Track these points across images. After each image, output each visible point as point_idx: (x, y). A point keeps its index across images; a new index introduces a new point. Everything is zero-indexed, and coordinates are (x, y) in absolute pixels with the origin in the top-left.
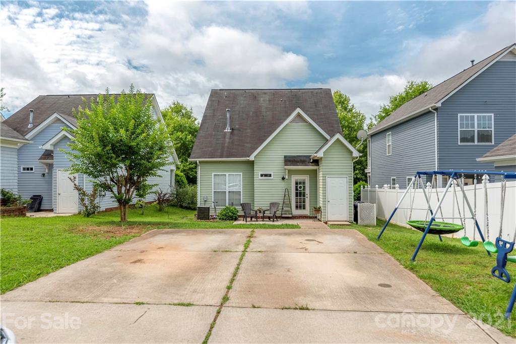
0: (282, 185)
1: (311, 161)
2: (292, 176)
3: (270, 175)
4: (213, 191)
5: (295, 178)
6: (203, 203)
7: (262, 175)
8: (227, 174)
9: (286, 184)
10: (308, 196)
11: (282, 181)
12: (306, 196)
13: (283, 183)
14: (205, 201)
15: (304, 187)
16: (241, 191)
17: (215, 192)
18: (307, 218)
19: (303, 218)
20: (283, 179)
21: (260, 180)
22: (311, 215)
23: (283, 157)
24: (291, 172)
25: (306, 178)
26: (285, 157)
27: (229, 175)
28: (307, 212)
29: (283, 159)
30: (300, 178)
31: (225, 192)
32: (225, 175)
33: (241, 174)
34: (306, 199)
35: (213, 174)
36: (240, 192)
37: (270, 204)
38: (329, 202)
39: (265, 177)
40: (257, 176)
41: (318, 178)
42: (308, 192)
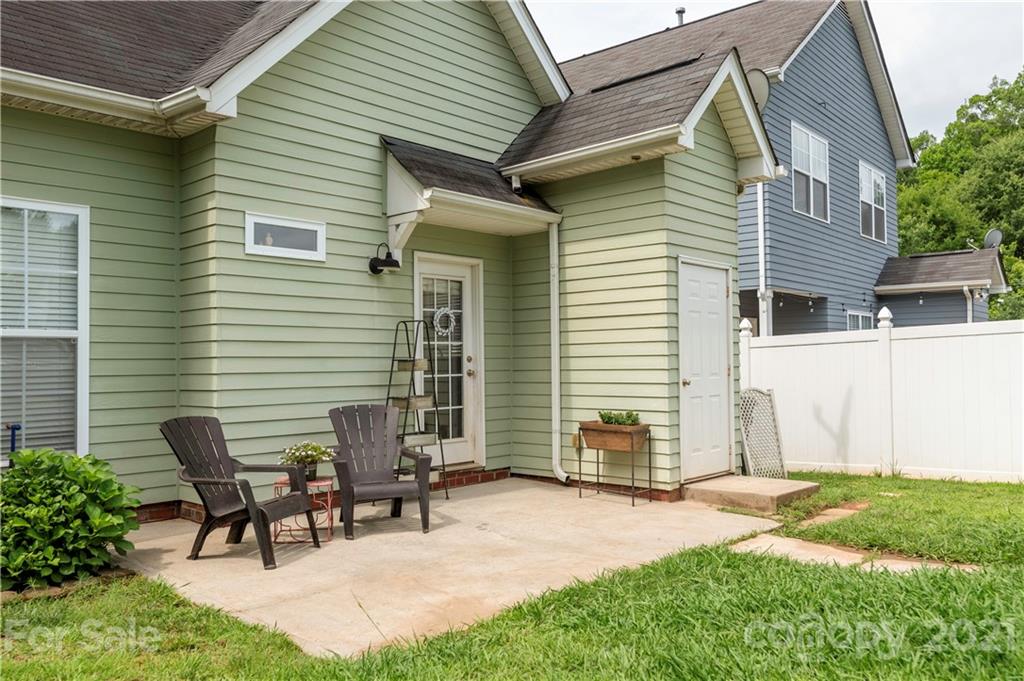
0: (370, 307)
1: (516, 184)
2: (419, 254)
3: (309, 239)
5: (426, 269)
7: (262, 233)
9: (387, 296)
10: (480, 366)
11: (366, 279)
12: (466, 366)
13: (374, 294)
15: (459, 319)
16: (83, 335)
20: (377, 266)
21: (253, 259)
23: (375, 141)
25: (468, 272)
26: (385, 142)
28: (468, 447)
29: (376, 153)
30: (442, 271)
33: (84, 211)
34: (467, 382)
36: (72, 344)
37: (335, 415)
38: (685, 384)
39: (273, 245)
40: (234, 236)
41: (554, 271)
42: (474, 344)
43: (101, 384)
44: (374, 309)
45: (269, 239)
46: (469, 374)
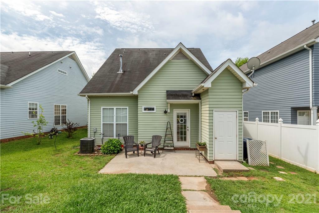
0: (164, 119)
1: (193, 95)
2: (174, 109)
3: (153, 109)
4: (102, 123)
5: (176, 112)
6: (93, 134)
7: (145, 109)
8: (115, 108)
9: (167, 117)
10: (189, 129)
11: (164, 114)
12: (187, 128)
13: (165, 117)
14: (95, 132)
15: (185, 120)
16: (128, 123)
17: (103, 124)
18: (188, 150)
19: (184, 150)
20: (166, 112)
21: (143, 113)
22: (192, 147)
23: (166, 91)
24: (173, 106)
25: (188, 112)
26: (167, 91)
27: (116, 108)
28: (187, 143)
29: (166, 94)
30: (181, 111)
31: (113, 124)
32: (113, 109)
33: (128, 108)
35: (102, 108)
36: (126, 124)
37: (153, 136)
38: (216, 138)
39: (148, 110)
40: (141, 110)
41: (200, 111)
42: (188, 124)
43: (130, 129)
44: (165, 119)
45: (147, 110)
46: (188, 130)
